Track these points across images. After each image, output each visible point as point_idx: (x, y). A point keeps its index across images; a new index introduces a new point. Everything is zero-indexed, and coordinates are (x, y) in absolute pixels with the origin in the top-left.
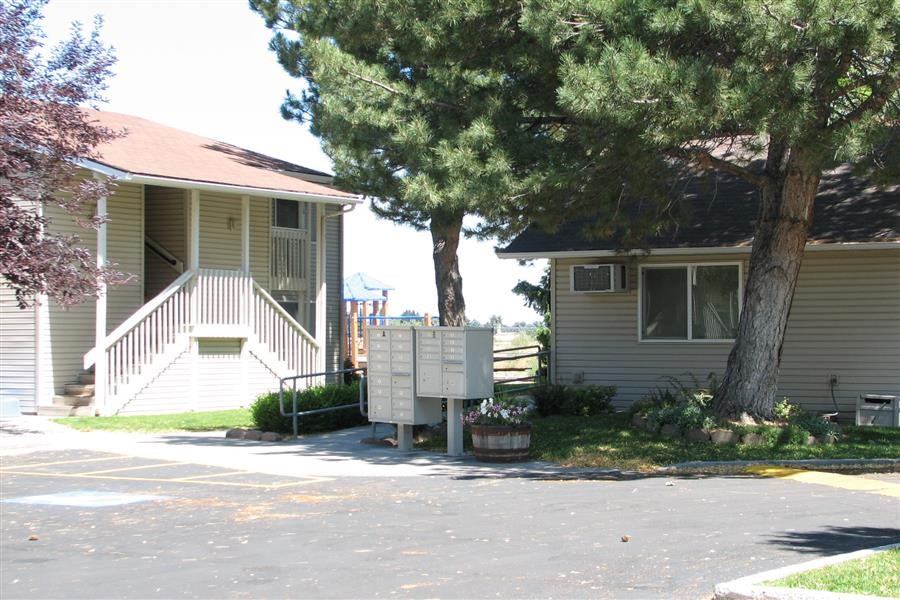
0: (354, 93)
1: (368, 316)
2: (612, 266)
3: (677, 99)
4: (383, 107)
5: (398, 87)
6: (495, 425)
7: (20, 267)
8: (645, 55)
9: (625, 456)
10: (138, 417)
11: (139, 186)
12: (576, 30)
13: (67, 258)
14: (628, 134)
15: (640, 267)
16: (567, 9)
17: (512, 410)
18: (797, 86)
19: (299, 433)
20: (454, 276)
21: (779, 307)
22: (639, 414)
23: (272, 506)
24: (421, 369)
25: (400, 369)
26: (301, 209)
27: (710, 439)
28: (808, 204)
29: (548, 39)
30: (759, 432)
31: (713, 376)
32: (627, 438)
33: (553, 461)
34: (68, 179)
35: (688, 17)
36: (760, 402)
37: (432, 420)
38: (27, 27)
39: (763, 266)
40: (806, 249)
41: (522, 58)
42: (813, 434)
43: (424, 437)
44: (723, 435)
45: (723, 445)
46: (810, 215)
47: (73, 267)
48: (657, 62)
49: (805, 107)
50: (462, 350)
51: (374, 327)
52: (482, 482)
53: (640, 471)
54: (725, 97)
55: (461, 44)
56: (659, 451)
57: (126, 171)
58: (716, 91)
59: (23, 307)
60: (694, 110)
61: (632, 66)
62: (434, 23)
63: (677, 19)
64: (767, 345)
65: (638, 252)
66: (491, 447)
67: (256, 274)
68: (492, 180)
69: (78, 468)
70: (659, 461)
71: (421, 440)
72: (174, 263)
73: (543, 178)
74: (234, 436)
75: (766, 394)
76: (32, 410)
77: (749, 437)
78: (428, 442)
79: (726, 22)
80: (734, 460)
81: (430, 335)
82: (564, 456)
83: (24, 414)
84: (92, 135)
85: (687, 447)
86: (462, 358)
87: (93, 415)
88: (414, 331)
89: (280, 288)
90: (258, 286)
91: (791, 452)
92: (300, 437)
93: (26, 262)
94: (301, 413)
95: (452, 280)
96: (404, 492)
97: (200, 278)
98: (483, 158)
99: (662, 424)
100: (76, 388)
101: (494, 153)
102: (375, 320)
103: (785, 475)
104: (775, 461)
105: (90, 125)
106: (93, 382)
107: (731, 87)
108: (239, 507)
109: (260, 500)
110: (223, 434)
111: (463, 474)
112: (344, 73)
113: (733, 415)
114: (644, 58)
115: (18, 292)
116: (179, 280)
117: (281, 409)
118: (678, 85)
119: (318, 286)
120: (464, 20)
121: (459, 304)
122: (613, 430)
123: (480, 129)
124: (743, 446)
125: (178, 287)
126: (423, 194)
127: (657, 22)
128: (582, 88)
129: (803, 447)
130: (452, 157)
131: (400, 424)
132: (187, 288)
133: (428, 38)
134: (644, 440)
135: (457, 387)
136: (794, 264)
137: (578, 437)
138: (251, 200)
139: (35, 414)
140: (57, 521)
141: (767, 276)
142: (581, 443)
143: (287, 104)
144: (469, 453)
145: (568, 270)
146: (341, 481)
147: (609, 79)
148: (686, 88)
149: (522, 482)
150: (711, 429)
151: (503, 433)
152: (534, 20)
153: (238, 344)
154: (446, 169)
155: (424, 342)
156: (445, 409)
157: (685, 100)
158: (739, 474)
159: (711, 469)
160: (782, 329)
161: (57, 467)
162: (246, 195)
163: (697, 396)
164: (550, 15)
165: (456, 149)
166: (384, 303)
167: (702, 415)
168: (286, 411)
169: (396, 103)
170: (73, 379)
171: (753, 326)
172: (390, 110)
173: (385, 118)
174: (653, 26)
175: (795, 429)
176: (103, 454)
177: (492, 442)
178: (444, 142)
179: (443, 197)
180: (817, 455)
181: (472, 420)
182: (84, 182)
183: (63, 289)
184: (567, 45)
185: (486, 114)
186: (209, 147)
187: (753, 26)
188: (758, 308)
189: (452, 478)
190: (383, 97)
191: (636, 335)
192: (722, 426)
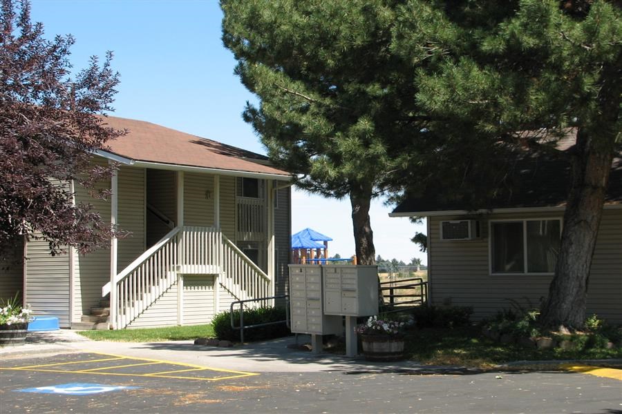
0: (283, 102)
1: (313, 258)
2: (469, 221)
3: (501, 100)
4: (304, 111)
5: (312, 97)
6: (378, 335)
7: (52, 227)
8: (476, 69)
9: (473, 357)
10: (140, 330)
11: (142, 169)
12: (430, 53)
13: (85, 220)
14: (466, 126)
15: (490, 221)
16: (423, 38)
17: (390, 324)
18: (585, 89)
19: (245, 341)
20: (367, 230)
21: (586, 249)
22: (485, 326)
23: (206, 394)
24: (327, 295)
25: (312, 295)
26: (260, 184)
27: (536, 344)
28: (605, 175)
29: (410, 60)
30: (573, 339)
31: (543, 299)
32: (476, 344)
33: (420, 361)
34: (85, 165)
35: (508, 41)
36: (573, 318)
37: (336, 332)
38: (59, 61)
39: (573, 220)
40: (605, 208)
41: (393, 74)
42: (611, 341)
43: (331, 343)
44: (546, 342)
45: (546, 348)
46: (607, 183)
47: (89, 227)
48: (485, 74)
49: (593, 105)
50: (355, 282)
51: (309, 265)
52: (364, 376)
53: (481, 368)
54: (533, 98)
55: (352, 64)
56: (497, 353)
57: (130, 159)
58: (527, 94)
59: (53, 254)
60: (513, 108)
61: (466, 76)
62: (334, 51)
63: (500, 44)
64: (578, 276)
65: (484, 211)
66: (375, 351)
67: (224, 229)
68: (373, 160)
69: (82, 367)
70: (496, 361)
71: (330, 346)
72: (168, 222)
73: (409, 158)
74: (201, 344)
75: (577, 312)
76: (68, 326)
77: (564, 343)
78: (334, 347)
79: (535, 45)
80: (551, 360)
81: (333, 271)
82: (428, 357)
83: (61, 328)
84: (104, 134)
85: (518, 350)
86: (355, 287)
87: (109, 329)
88: (322, 268)
89: (245, 239)
90: (225, 237)
91: (594, 354)
92: (246, 344)
93: (56, 223)
94: (246, 327)
95: (365, 233)
96: (305, 384)
97: (184, 233)
98: (366, 144)
99: (501, 334)
100: (98, 310)
101: (374, 141)
102: (318, 261)
103: (586, 371)
104: (581, 360)
105: (101, 127)
106: (109, 306)
107: (538, 90)
108: (182, 395)
109: (199, 390)
110: (192, 342)
111: (352, 370)
112: (276, 88)
113: (553, 327)
114: (475, 71)
115: (50, 244)
116: (170, 233)
117: (232, 324)
118: (501, 90)
119: (269, 237)
120: (352, 48)
121: (371, 249)
122: (466, 339)
123: (364, 124)
124: (559, 350)
125: (168, 239)
126: (325, 170)
127: (486, 46)
128: (432, 93)
129: (603, 350)
130: (344, 144)
131: (313, 334)
132: (175, 240)
133: (329, 61)
134: (488, 346)
135: (352, 308)
136: (595, 218)
137: (440, 344)
138: (220, 178)
139: (70, 328)
140: (47, 405)
141: (576, 227)
142: (441, 348)
143: (247, 111)
144: (362, 355)
145: (438, 225)
146: (264, 376)
147: (449, 86)
148: (506, 92)
149: (393, 376)
150: (537, 337)
151: (384, 340)
152: (400, 46)
153: (211, 279)
154: (341, 152)
155: (329, 276)
156: (344, 324)
157: (507, 100)
158: (553, 370)
159: (533, 366)
160: (588, 265)
161: (67, 366)
162: (217, 175)
163: (531, 314)
164: (411, 42)
165: (347, 139)
166: (325, 250)
167: (530, 327)
168: (235, 325)
169: (313, 108)
170: (96, 303)
171: (567, 263)
172: (308, 113)
173: (304, 118)
174: (483, 48)
175: (598, 337)
176: (105, 356)
177: (376, 347)
178: (339, 134)
179: (337, 172)
180: (612, 356)
181: (362, 332)
182: (96, 168)
183: (81, 242)
184: (425, 63)
185: (369, 114)
186: (194, 142)
187: (553, 47)
188: (570, 250)
189: (344, 373)
190: (304, 104)
191: (488, 270)
192: (545, 336)
